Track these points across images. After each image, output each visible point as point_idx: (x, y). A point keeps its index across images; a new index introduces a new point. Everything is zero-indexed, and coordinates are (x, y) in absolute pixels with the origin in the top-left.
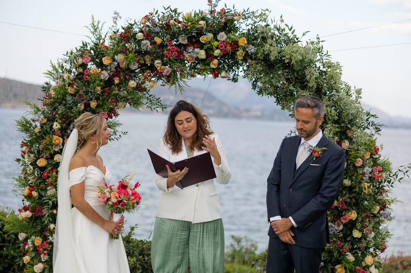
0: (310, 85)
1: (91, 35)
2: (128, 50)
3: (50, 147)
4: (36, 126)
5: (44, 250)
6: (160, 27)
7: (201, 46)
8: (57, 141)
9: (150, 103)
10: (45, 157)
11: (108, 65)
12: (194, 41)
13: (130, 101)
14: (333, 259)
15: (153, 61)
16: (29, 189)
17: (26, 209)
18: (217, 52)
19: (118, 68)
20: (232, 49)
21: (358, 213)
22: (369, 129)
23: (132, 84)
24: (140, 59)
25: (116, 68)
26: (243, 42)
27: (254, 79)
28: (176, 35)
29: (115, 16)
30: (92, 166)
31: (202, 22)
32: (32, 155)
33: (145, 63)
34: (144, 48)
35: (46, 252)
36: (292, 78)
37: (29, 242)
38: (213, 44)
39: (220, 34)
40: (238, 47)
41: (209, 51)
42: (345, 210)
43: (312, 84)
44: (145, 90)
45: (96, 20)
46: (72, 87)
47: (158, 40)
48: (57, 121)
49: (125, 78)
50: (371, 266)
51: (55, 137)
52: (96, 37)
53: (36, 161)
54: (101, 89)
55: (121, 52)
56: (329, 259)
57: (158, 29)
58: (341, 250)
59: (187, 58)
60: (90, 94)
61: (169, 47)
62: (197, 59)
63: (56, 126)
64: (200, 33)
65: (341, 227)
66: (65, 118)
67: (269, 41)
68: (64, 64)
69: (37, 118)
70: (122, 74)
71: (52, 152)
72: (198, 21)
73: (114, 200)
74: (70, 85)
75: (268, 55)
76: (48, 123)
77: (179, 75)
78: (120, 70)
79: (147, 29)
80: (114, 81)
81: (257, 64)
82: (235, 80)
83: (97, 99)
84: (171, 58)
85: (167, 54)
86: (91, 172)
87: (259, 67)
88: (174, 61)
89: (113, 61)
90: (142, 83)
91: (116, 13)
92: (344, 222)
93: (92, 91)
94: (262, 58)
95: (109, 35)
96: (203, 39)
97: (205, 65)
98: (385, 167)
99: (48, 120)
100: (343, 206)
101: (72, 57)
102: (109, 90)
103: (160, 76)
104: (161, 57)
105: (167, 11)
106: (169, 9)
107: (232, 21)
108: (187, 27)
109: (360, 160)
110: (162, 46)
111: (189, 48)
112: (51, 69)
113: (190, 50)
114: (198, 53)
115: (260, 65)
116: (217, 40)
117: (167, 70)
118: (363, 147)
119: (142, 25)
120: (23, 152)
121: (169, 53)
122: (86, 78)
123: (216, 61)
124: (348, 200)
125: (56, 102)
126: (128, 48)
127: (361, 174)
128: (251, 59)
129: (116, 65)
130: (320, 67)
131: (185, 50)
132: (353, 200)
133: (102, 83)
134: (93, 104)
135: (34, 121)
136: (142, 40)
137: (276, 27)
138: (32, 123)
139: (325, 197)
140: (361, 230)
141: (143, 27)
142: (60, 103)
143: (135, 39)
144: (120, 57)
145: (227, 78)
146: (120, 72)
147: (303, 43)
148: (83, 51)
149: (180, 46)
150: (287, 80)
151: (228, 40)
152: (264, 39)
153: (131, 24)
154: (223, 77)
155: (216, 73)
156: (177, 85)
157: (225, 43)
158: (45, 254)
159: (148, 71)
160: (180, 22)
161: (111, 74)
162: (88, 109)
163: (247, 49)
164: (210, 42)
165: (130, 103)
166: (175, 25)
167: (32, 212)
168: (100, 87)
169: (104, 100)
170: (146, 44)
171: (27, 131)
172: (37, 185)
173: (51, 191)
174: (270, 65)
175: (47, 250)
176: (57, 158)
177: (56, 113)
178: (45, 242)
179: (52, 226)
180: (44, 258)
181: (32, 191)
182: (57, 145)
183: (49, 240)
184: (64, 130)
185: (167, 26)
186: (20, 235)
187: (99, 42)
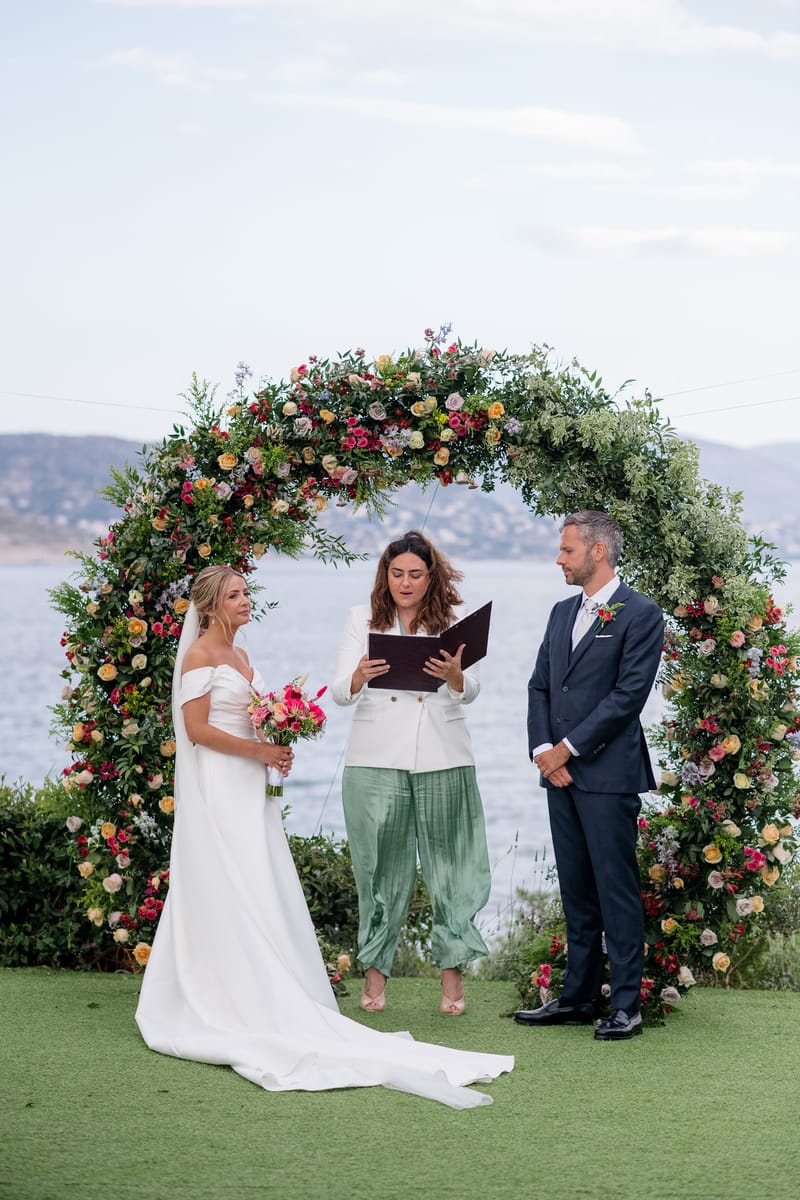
0: (636, 490)
1: (191, 411)
2: (270, 438)
3: (124, 641)
4: (89, 601)
5: (123, 845)
6: (329, 390)
7: (414, 424)
8: (137, 628)
9: (320, 545)
10: (113, 661)
11: (230, 472)
12: (400, 415)
13: (276, 540)
14: (700, 835)
15: (319, 457)
16: (84, 728)
17: (78, 768)
18: (446, 434)
19: (249, 476)
20: (476, 426)
21: (743, 741)
22: (761, 572)
23: (281, 505)
24: (294, 455)
25: (246, 476)
26: (496, 410)
27: (524, 484)
28: (364, 404)
29: (241, 371)
30: (226, 665)
31: (414, 376)
32: (86, 660)
33: (303, 462)
34: (302, 433)
35: (126, 850)
36: (599, 479)
37: (94, 830)
38: (437, 418)
39: (450, 397)
40: (488, 422)
41: (430, 433)
42: (717, 735)
43: (639, 488)
44: (305, 516)
45: (200, 380)
46: (162, 517)
47: (328, 416)
48: (137, 589)
49: (265, 494)
50: (776, 845)
51: (134, 620)
52: (200, 413)
53: (96, 670)
54: (219, 518)
55: (256, 444)
56: (692, 835)
57: (325, 394)
58: (713, 817)
59: (386, 448)
60: (199, 530)
61: (350, 430)
62: (407, 448)
63: (135, 597)
64: (411, 397)
65: (712, 770)
66: (150, 581)
67: (549, 405)
68: (140, 473)
69: (96, 584)
70: (257, 486)
71: (129, 650)
72: (405, 374)
73: (280, 717)
74: (155, 513)
75: (549, 433)
76: (115, 593)
77: (372, 483)
78: (253, 479)
79: (305, 395)
80: (243, 501)
81: (527, 452)
82: (488, 487)
83: (214, 540)
84: (357, 451)
85: (347, 443)
86: (223, 676)
87: (532, 459)
88: (362, 456)
89: (239, 463)
90: (300, 503)
92: (715, 758)
93: (203, 523)
94: (537, 441)
95: (228, 408)
96: (416, 410)
97: (422, 460)
98: (795, 647)
99: (116, 586)
100: (712, 728)
102: (234, 519)
103: (333, 486)
104: (337, 450)
105: (344, 359)
106: (348, 358)
108: (383, 387)
109: (741, 633)
110: (337, 426)
111: (390, 428)
112: (113, 483)
113: (393, 434)
114: (408, 439)
115: (533, 454)
116: (446, 411)
117: (348, 475)
118: (745, 608)
119: (295, 386)
120: (67, 654)
121: (351, 441)
122: (187, 498)
123: (445, 452)
124: (722, 716)
125: (129, 550)
126: (268, 434)
127: (744, 663)
128: (514, 442)
129: (247, 471)
130: (654, 452)
131: (382, 432)
132: (732, 713)
133: (220, 508)
134: (204, 551)
135: (85, 589)
136: (295, 417)
137: (562, 377)
138: (82, 593)
139: (623, 693)
140: (750, 774)
141: (296, 390)
142: (139, 553)
143: (282, 416)
144: (253, 454)
145: (471, 485)
146: (254, 483)
147: (620, 404)
148: (175, 447)
149: (369, 423)
150: (590, 481)
151: (466, 410)
152: (539, 401)
153: (273, 388)
154: (461, 483)
155: (446, 474)
156: (371, 503)
157: (460, 415)
158: (124, 854)
159: (311, 479)
160: (369, 377)
161: (237, 489)
162: (195, 560)
163: (505, 427)
164: (431, 414)
165: (276, 545)
166: (360, 384)
167: (93, 773)
168: (217, 516)
169: (225, 541)
170: (304, 426)
171: (73, 610)
172: (101, 719)
173: (131, 728)
174: (553, 453)
175: (129, 846)
176: (139, 662)
177: (132, 573)
178: (123, 832)
179: (136, 798)
180: (123, 862)
181: (89, 731)
182: (136, 636)
183: (131, 827)
184: (148, 605)
185: (344, 386)
186: (71, 822)
187: (207, 423)
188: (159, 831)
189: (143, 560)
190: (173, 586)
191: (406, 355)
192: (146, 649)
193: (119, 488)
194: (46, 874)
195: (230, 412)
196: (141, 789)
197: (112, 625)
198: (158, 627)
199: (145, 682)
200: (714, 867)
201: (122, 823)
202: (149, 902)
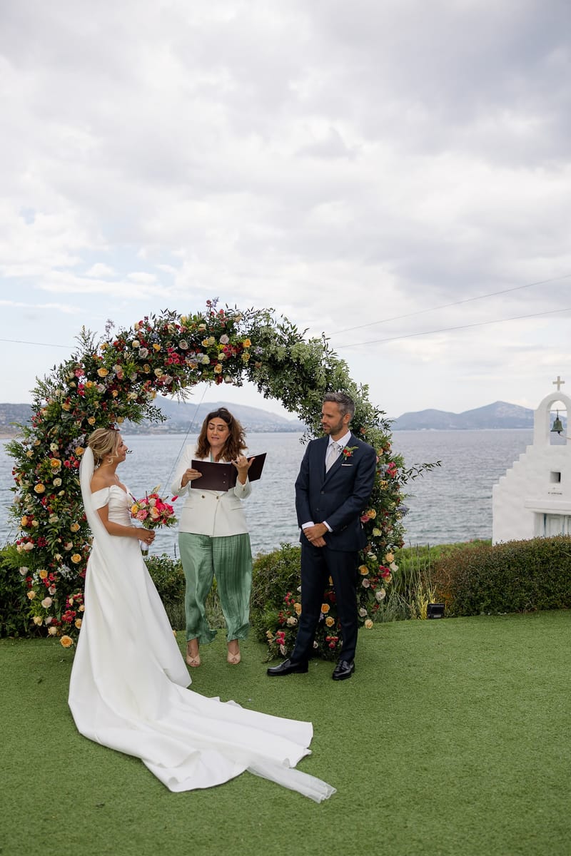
0: (321, 384)
1: (81, 347)
2: (125, 359)
3: (49, 471)
4: (27, 450)
5: (52, 582)
6: (157, 333)
7: (204, 351)
8: (55, 464)
10: (42, 482)
11: (104, 378)
12: (196, 347)
13: (130, 415)
15: (152, 370)
16: (27, 519)
17: (25, 540)
18: (221, 356)
19: (115, 380)
20: (237, 352)
21: (377, 512)
22: (378, 426)
23: (133, 395)
24: (139, 369)
25: (113, 380)
26: (247, 343)
27: (259, 382)
28: (177, 340)
29: (108, 324)
30: (114, 485)
31: (202, 326)
32: (27, 482)
33: (144, 372)
34: (143, 357)
35: (54, 585)
37: (35, 576)
38: (216, 348)
39: (222, 337)
40: (243, 349)
41: (213, 355)
43: (323, 382)
44: (146, 401)
45: (87, 329)
46: (68, 403)
47: (157, 347)
48: (54, 442)
49: (124, 390)
50: (392, 563)
51: (53, 460)
52: (86, 348)
53: (33, 487)
55: (118, 362)
57: (155, 335)
59: (189, 364)
60: (89, 409)
61: (170, 354)
62: (200, 364)
63: (54, 447)
64: (202, 337)
66: (62, 438)
67: (273, 341)
68: (53, 381)
69: (31, 440)
70: (119, 386)
71: (52, 476)
72: (198, 325)
74: (63, 401)
75: (275, 356)
76: (42, 445)
77: (179, 383)
78: (117, 382)
79: (144, 336)
80: (112, 394)
81: (262, 365)
82: (240, 385)
83: (97, 415)
84: (173, 366)
85: (168, 362)
86: (115, 491)
87: (265, 368)
89: (110, 373)
90: (143, 394)
91: (109, 322)
93: (91, 405)
94: (269, 359)
95: (101, 345)
96: (205, 343)
97: (208, 370)
98: (398, 463)
99: (42, 441)
101: (63, 372)
102: (107, 403)
103: (160, 385)
104: (160, 364)
105: (165, 314)
106: (167, 312)
107: (231, 322)
108: (187, 331)
110: (162, 353)
111: (191, 354)
112: (38, 386)
113: (193, 356)
114: (201, 358)
115: (266, 366)
116: (220, 344)
117: (168, 379)
118: (377, 444)
119: (137, 332)
120: (15, 479)
121: (170, 360)
122: (81, 393)
125: (49, 421)
126: (125, 357)
128: (258, 361)
129: (114, 377)
130: (326, 366)
131: (187, 356)
133: (100, 397)
134: (92, 421)
135: (25, 444)
136: (139, 348)
137: (278, 327)
138: (23, 446)
139: (359, 498)
140: (381, 529)
141: (138, 334)
142: (55, 423)
143: (132, 348)
144: (117, 368)
145: (233, 383)
146: (117, 384)
147: (307, 341)
148: (73, 366)
149: (179, 351)
150: (295, 380)
151: (231, 343)
152: (267, 340)
153: (126, 333)
154: (227, 382)
155: (219, 378)
156: (179, 393)
157: (228, 346)
158: (53, 587)
159: (148, 381)
160: (177, 327)
161: (108, 387)
162: (87, 426)
163: (253, 351)
164: (213, 345)
165: (129, 417)
166: (173, 330)
167: (34, 544)
168: (98, 402)
169: (103, 415)
170: (144, 352)
171: (18, 455)
172: (36, 514)
173: (54, 519)
174: (276, 366)
175: (56, 583)
176: (57, 482)
177: (51, 434)
178: (52, 574)
179: (58, 556)
180: (52, 591)
181: (30, 521)
182: (55, 468)
183: (57, 572)
184: (61, 451)
185: (164, 332)
186: (22, 570)
187: (90, 353)
188: (72, 573)
189: (57, 427)
190: (75, 440)
191: (197, 314)
192: (61, 475)
193: (42, 389)
194: (10, 590)
195: (102, 347)
196: (61, 551)
197: (42, 463)
198: (67, 463)
199: (61, 493)
200: (366, 577)
201: (51, 570)
202: (68, 613)
